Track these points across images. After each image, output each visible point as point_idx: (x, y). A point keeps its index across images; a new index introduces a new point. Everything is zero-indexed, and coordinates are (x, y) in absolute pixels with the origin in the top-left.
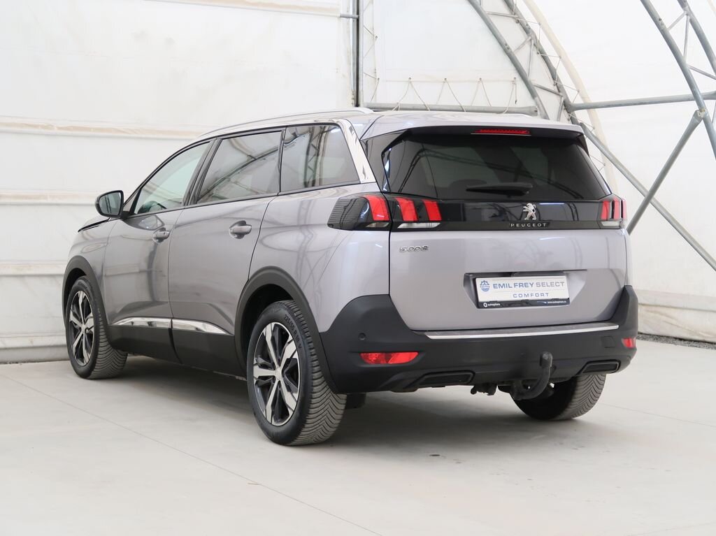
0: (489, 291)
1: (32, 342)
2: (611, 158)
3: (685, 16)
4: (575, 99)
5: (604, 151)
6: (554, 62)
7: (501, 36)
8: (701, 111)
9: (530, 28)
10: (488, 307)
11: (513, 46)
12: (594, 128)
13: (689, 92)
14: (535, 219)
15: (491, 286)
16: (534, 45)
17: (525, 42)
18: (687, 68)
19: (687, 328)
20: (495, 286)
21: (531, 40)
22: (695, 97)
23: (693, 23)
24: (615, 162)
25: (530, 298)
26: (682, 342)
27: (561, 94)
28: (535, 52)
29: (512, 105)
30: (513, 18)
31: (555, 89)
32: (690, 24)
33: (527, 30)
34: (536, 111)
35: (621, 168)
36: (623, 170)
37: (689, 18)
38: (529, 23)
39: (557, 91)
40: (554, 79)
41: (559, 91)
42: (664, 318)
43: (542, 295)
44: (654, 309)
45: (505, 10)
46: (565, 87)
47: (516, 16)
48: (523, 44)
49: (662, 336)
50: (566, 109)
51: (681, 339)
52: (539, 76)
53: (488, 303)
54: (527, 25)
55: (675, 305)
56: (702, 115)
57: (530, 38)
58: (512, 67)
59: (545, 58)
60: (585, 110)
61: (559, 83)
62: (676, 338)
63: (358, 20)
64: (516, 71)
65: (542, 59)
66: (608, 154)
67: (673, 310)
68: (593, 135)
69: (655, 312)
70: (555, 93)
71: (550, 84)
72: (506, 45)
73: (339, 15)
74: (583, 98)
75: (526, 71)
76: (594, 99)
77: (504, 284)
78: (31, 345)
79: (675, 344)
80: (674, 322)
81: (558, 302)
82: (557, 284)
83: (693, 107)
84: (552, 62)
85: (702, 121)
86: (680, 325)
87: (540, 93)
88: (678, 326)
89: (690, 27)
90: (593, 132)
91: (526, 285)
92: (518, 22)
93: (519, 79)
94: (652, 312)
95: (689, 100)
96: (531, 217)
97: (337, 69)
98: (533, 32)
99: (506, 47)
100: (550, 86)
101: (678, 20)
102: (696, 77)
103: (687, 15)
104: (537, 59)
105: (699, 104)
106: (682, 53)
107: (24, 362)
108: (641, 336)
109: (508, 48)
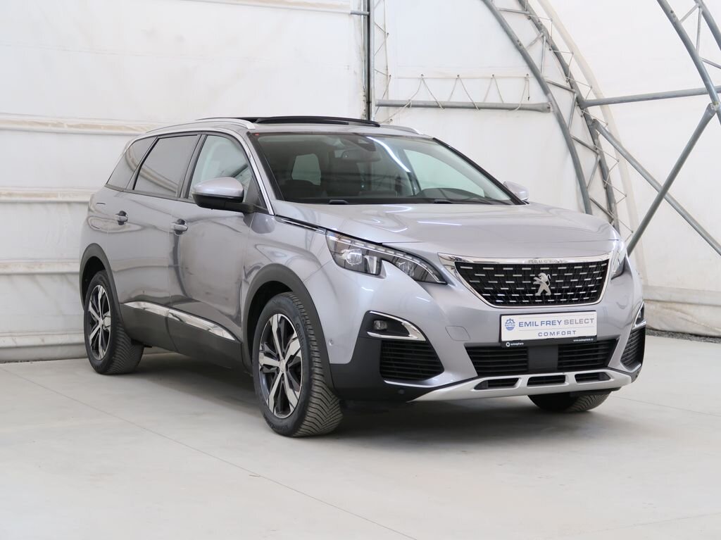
1: (43, 340)
2: (625, 154)
3: (698, 9)
4: (587, 95)
5: (618, 146)
6: (567, 58)
7: (513, 32)
8: (714, 104)
9: (541, 25)
11: (525, 43)
12: (607, 124)
13: (702, 86)
16: (547, 41)
17: (537, 38)
18: (700, 60)
19: (703, 324)
21: (543, 36)
22: (709, 90)
23: (706, 15)
24: (629, 158)
26: (698, 338)
27: (574, 90)
28: (547, 49)
29: (525, 102)
30: (525, 14)
31: (567, 85)
32: (702, 18)
33: (539, 26)
34: (549, 108)
35: (634, 163)
36: (637, 165)
37: (701, 10)
38: (541, 19)
39: (569, 87)
40: (566, 75)
41: (572, 88)
42: (679, 314)
44: (669, 305)
45: (517, 7)
46: (577, 83)
47: (528, 12)
48: (535, 41)
49: (678, 333)
50: (579, 106)
51: (696, 335)
52: (552, 72)
54: (539, 21)
55: (690, 300)
56: (715, 108)
57: (542, 34)
58: (525, 64)
59: (557, 55)
60: (598, 106)
61: (571, 79)
62: (691, 334)
63: (369, 17)
64: (528, 68)
65: (554, 56)
66: (621, 149)
67: (688, 306)
68: (607, 132)
69: (671, 308)
70: (568, 90)
71: (562, 81)
72: (518, 41)
73: (350, 12)
74: (595, 94)
75: (539, 68)
76: (607, 95)
78: (42, 343)
79: (691, 340)
80: (689, 318)
83: (707, 99)
84: (565, 59)
85: (716, 114)
86: (695, 321)
87: (552, 89)
88: (693, 323)
89: (703, 19)
90: (606, 128)
92: (530, 18)
93: (531, 75)
94: (667, 308)
95: (702, 93)
97: (348, 66)
98: (545, 28)
99: (518, 43)
100: (563, 82)
101: (690, 13)
102: (709, 70)
103: (699, 7)
104: (550, 55)
105: (712, 97)
106: (695, 46)
107: (36, 360)
108: (656, 332)
109: (520, 45)
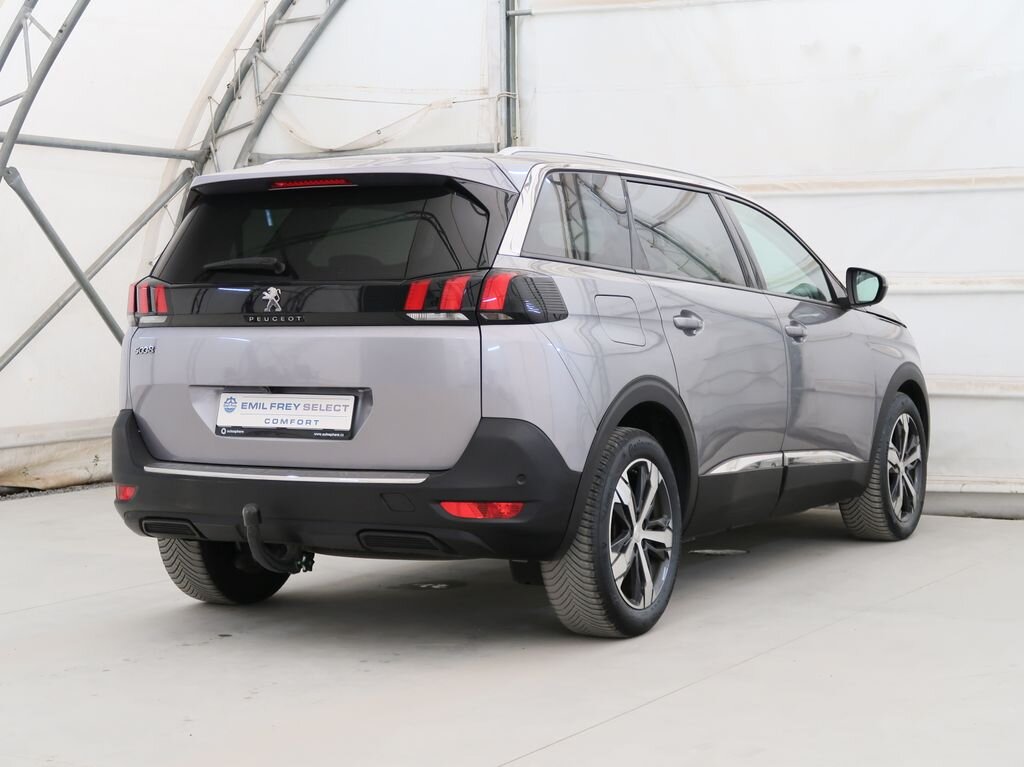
0: (235, 411)
10: (227, 435)
14: (279, 309)
15: (239, 405)
20: (243, 406)
25: (288, 426)
43: (309, 422)
53: (228, 428)
77: (256, 404)
81: (330, 435)
82: (337, 408)
91: (288, 407)
96: (274, 308)
